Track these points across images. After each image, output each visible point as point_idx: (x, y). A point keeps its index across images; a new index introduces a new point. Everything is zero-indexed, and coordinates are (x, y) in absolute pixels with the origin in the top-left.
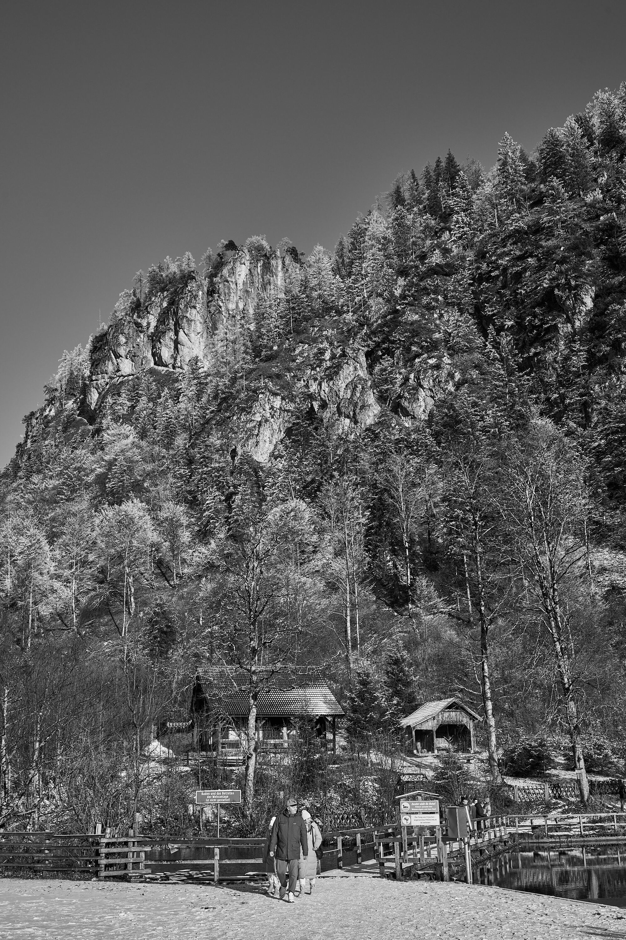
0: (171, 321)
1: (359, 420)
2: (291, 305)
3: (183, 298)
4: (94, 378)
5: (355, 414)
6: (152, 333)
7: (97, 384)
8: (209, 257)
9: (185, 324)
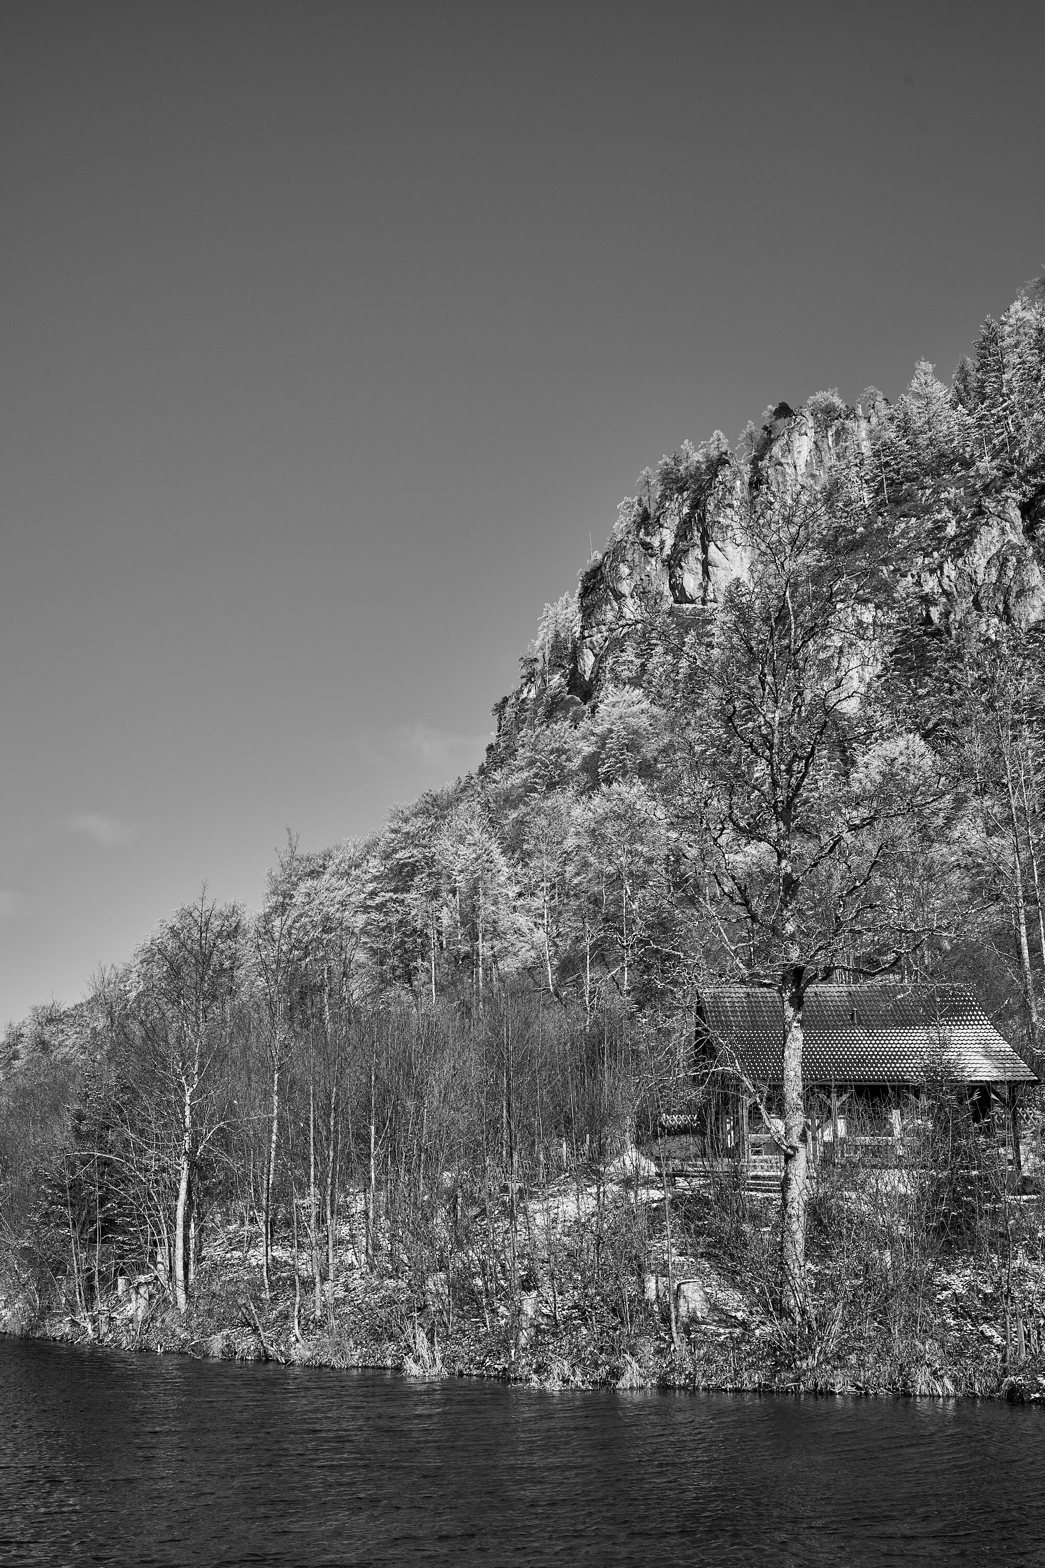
0: (696, 533)
1: (1016, 616)
2: (884, 459)
3: (712, 494)
4: (586, 633)
5: (1006, 607)
6: (668, 556)
7: (591, 642)
8: (751, 435)
9: (715, 533)
